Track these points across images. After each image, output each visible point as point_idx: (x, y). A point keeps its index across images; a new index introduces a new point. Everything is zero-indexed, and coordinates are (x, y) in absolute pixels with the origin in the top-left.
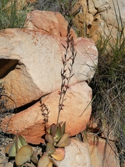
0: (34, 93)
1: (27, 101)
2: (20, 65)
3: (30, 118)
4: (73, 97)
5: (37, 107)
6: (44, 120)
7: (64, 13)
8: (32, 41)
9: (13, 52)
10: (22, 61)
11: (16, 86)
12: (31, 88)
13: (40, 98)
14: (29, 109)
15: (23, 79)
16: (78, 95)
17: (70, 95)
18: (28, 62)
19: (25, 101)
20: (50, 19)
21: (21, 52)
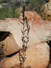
0: (16, 48)
1: (13, 52)
2: (10, 34)
3: (13, 62)
4: (37, 51)
5: (17, 55)
6: (21, 63)
7: (37, 11)
8: (18, 23)
9: (7, 28)
10: (11, 32)
11: (8, 44)
12: (15, 46)
13: (19, 51)
14: (13, 56)
15: (12, 41)
16: (40, 50)
17: (36, 50)
18: (14, 33)
19: (12, 52)
20: (30, 14)
21: (11, 28)
